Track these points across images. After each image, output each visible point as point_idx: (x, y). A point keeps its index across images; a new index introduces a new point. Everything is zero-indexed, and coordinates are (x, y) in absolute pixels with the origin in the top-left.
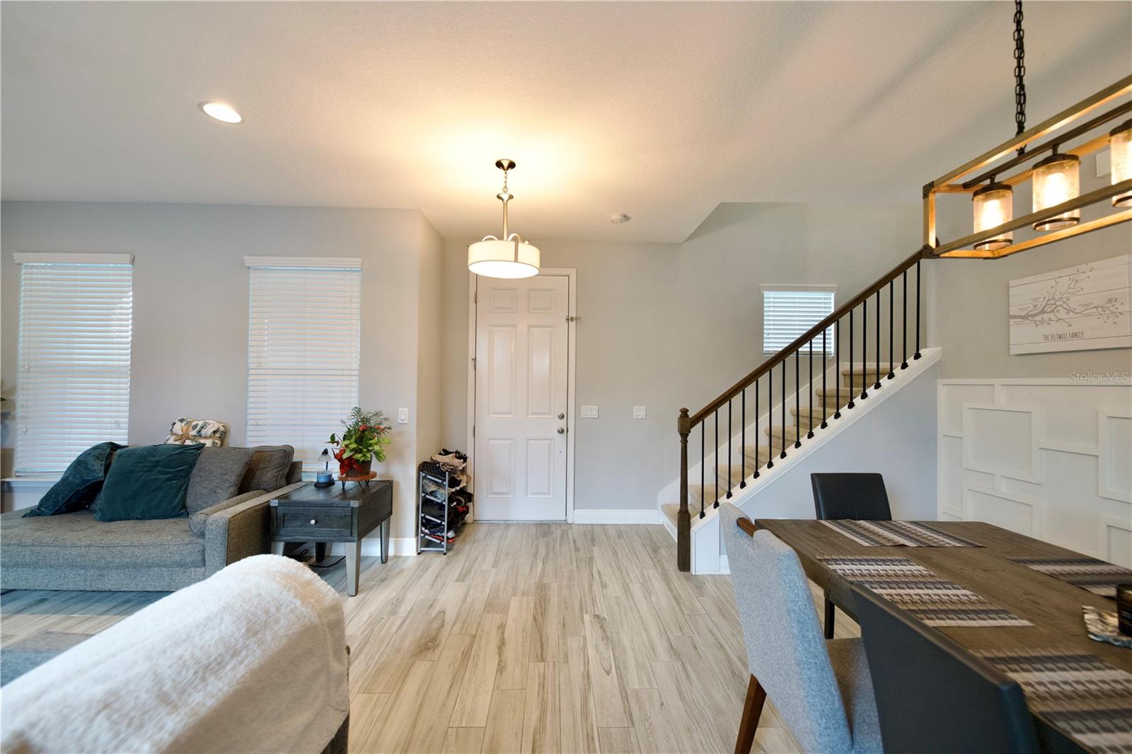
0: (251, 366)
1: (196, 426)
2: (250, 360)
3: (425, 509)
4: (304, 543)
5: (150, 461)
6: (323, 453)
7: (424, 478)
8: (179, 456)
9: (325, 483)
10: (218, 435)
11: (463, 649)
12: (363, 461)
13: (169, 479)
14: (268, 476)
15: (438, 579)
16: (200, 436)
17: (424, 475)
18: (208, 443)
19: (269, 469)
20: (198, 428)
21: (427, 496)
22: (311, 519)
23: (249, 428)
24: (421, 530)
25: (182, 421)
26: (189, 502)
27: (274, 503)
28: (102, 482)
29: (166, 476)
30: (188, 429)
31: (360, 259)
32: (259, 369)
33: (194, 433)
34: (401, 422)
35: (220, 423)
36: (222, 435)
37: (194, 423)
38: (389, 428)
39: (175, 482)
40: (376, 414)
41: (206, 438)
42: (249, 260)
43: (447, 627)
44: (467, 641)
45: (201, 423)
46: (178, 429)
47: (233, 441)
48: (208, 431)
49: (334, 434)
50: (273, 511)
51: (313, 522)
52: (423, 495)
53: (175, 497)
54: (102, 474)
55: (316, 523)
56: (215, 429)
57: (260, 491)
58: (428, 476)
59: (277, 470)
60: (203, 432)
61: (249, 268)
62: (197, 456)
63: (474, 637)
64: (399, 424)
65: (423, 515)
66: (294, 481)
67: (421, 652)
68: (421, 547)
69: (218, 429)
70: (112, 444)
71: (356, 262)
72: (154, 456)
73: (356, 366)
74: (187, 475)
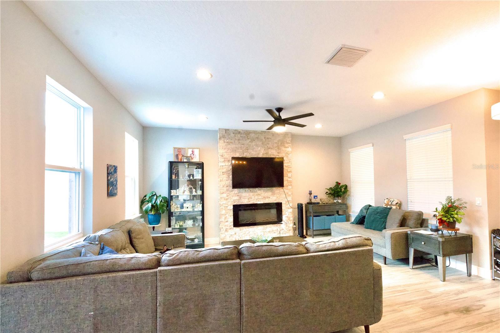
0: (408, 178)
1: (391, 201)
2: (408, 176)
3: (496, 256)
4: (430, 254)
5: (376, 211)
6: (433, 216)
7: (494, 237)
8: (384, 211)
9: (435, 229)
10: (398, 205)
11: (481, 322)
12: (449, 221)
13: (381, 218)
14: (411, 222)
15: (496, 293)
16: (392, 204)
17: (494, 236)
18: (394, 207)
19: (412, 220)
20: (391, 202)
21: (497, 249)
22: (423, 242)
23: (409, 203)
24: (495, 267)
25: (387, 199)
26: (386, 227)
27: (409, 232)
28: (365, 216)
29: (380, 217)
30: (389, 202)
31: (450, 125)
32: (411, 179)
33: (390, 203)
34: (478, 205)
35: (399, 200)
36: (400, 205)
37: (390, 200)
38: (466, 207)
39: (382, 219)
40: (458, 200)
41: (394, 205)
42: (405, 137)
43: (480, 311)
44: (487, 321)
45: (392, 200)
46: (386, 201)
47: (404, 208)
48: (394, 203)
49: (437, 208)
50: (409, 235)
51: (423, 243)
52: (495, 247)
53: (382, 225)
54: (365, 214)
55: (424, 244)
56: (397, 202)
57: (409, 228)
58: (497, 237)
59: (415, 220)
60: (393, 203)
61: (406, 140)
62: (389, 211)
63: (492, 322)
64: (477, 206)
65: (495, 258)
66: (424, 226)
67: (457, 311)
68: (494, 276)
69: (398, 202)
70: (369, 205)
71: (448, 126)
72: (377, 210)
73: (451, 176)
74: (386, 218)
